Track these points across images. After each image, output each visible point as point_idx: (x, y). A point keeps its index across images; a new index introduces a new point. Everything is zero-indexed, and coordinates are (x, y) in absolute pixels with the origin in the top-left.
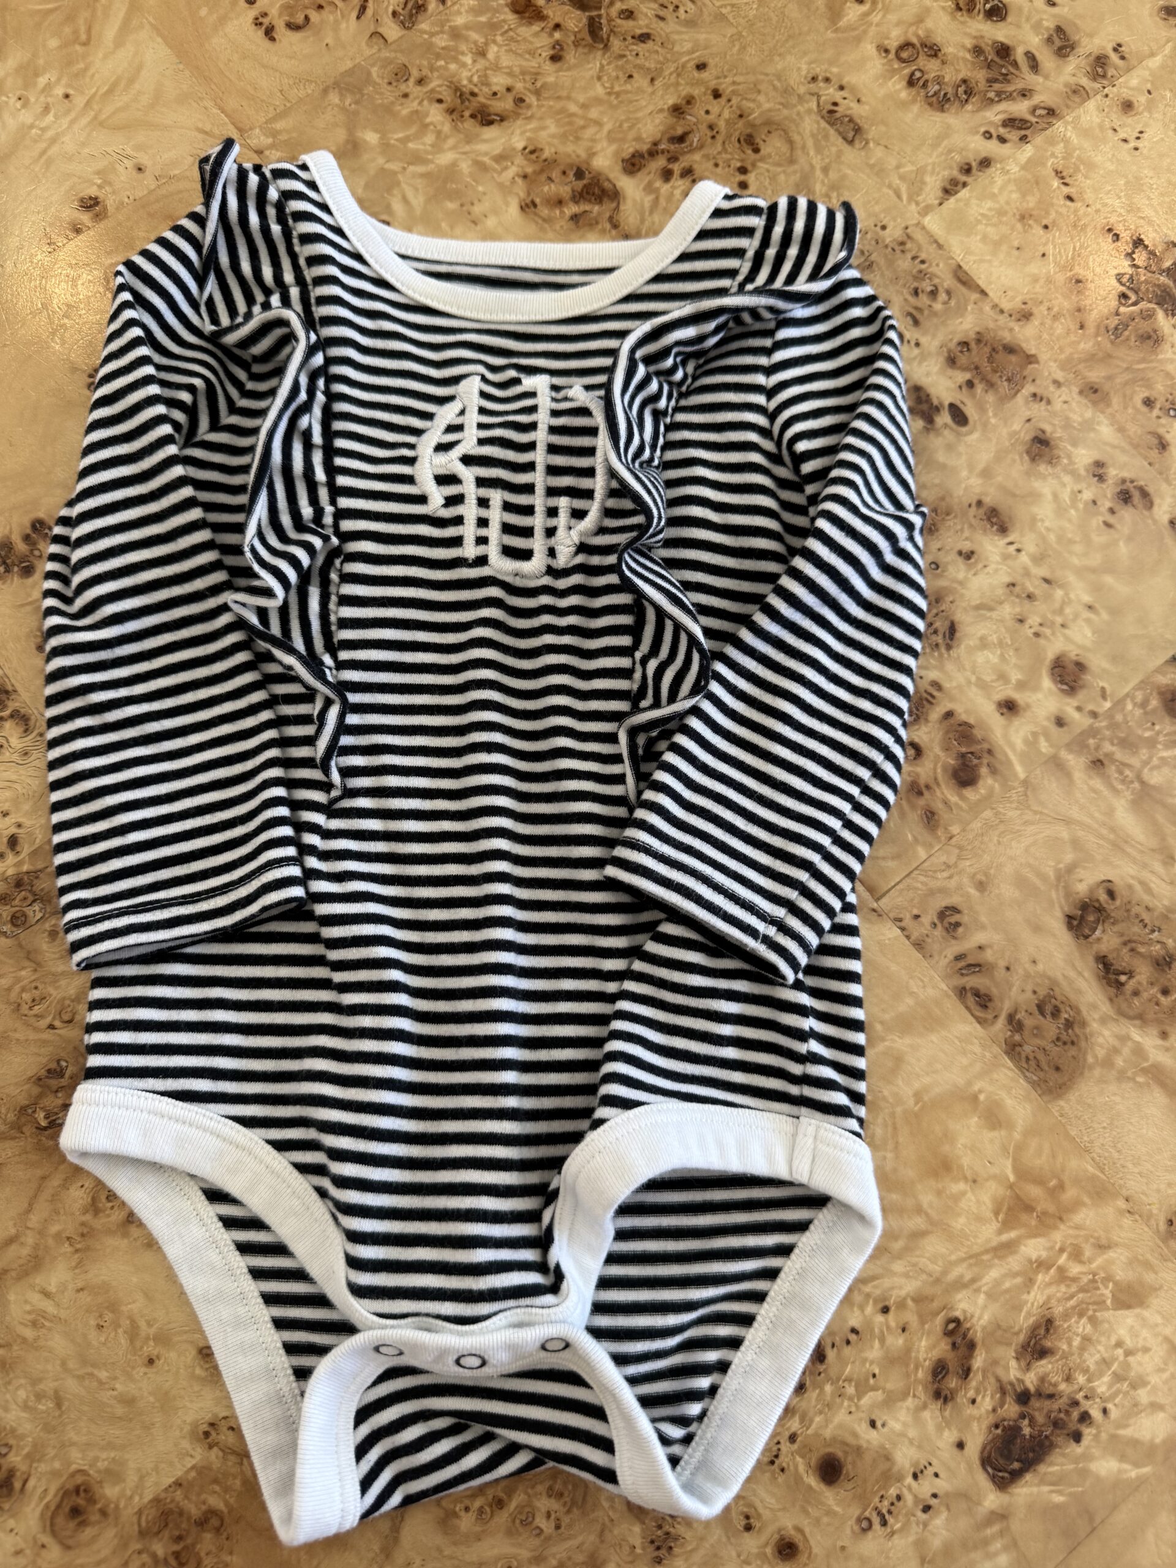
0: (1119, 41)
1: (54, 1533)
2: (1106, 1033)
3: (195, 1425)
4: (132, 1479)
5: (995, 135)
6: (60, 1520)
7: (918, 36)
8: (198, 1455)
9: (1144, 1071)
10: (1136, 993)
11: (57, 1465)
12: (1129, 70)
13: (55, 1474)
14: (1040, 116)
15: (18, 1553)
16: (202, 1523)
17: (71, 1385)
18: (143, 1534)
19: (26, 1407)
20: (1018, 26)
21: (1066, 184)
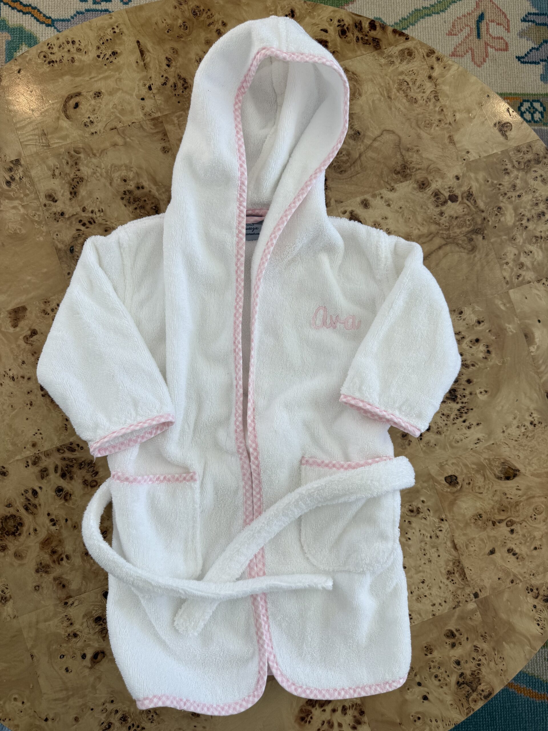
0: (25, 468)
1: (429, 182)
2: (164, 197)
3: (395, 192)
4: (411, 186)
5: (80, 448)
6: (427, 184)
7: (87, 488)
8: (396, 186)
9: (159, 186)
10: (152, 203)
11: (425, 195)
12: (28, 457)
13: (425, 193)
14: (63, 450)
15: (437, 181)
16: (399, 173)
17: (418, 209)
18: (411, 175)
19: (429, 208)
20: (55, 483)
21: (66, 425)
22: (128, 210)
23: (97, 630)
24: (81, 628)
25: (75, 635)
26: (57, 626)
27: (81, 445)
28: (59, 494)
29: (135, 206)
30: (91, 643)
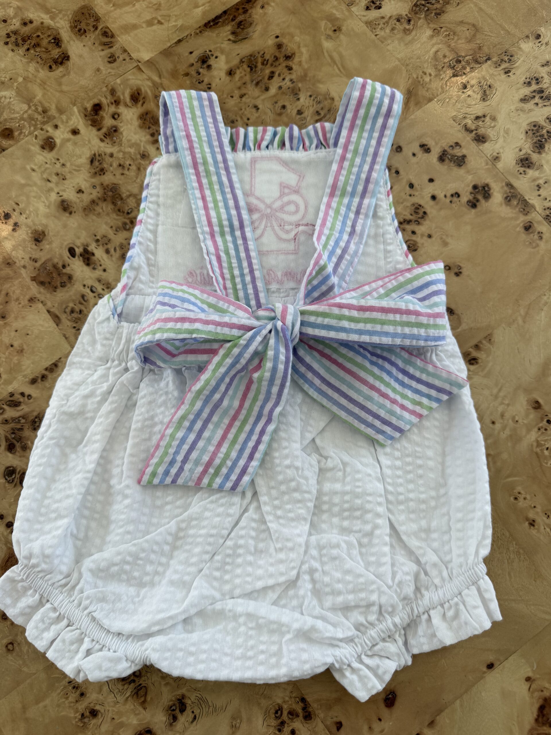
22: (19, 54)
23: (128, 694)
24: (101, 697)
25: (94, 713)
26: (58, 706)
27: (27, 393)
28: (11, 478)
29: (26, 47)
30: (124, 719)
